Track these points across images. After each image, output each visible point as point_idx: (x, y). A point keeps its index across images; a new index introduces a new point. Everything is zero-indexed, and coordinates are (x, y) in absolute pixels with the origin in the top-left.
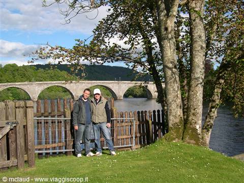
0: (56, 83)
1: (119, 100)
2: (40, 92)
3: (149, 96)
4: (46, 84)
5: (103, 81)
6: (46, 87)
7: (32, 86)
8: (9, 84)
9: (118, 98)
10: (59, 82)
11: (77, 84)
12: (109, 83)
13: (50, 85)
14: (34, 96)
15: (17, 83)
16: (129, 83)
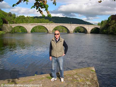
0: (40, 24)
1: (71, 33)
2: (32, 28)
3: (86, 32)
4: (35, 24)
5: (63, 24)
6: (35, 26)
7: (28, 25)
8: (17, 24)
9: (70, 32)
10: (41, 24)
11: (50, 25)
12: (66, 25)
13: (37, 25)
14: (29, 30)
15: (21, 24)
16: (76, 25)
